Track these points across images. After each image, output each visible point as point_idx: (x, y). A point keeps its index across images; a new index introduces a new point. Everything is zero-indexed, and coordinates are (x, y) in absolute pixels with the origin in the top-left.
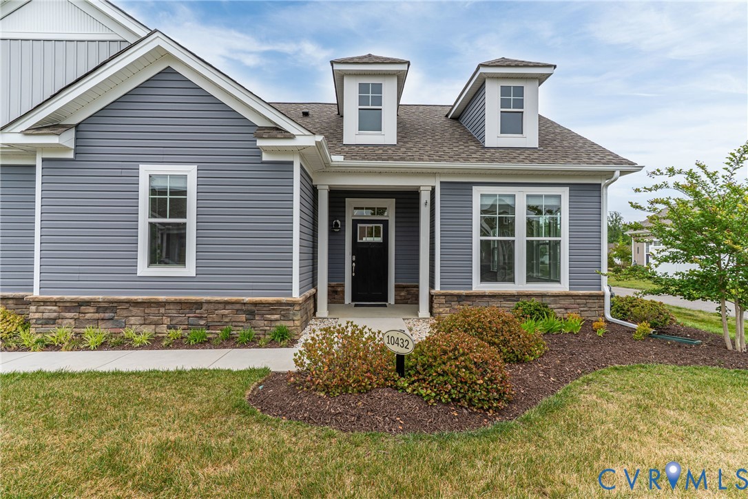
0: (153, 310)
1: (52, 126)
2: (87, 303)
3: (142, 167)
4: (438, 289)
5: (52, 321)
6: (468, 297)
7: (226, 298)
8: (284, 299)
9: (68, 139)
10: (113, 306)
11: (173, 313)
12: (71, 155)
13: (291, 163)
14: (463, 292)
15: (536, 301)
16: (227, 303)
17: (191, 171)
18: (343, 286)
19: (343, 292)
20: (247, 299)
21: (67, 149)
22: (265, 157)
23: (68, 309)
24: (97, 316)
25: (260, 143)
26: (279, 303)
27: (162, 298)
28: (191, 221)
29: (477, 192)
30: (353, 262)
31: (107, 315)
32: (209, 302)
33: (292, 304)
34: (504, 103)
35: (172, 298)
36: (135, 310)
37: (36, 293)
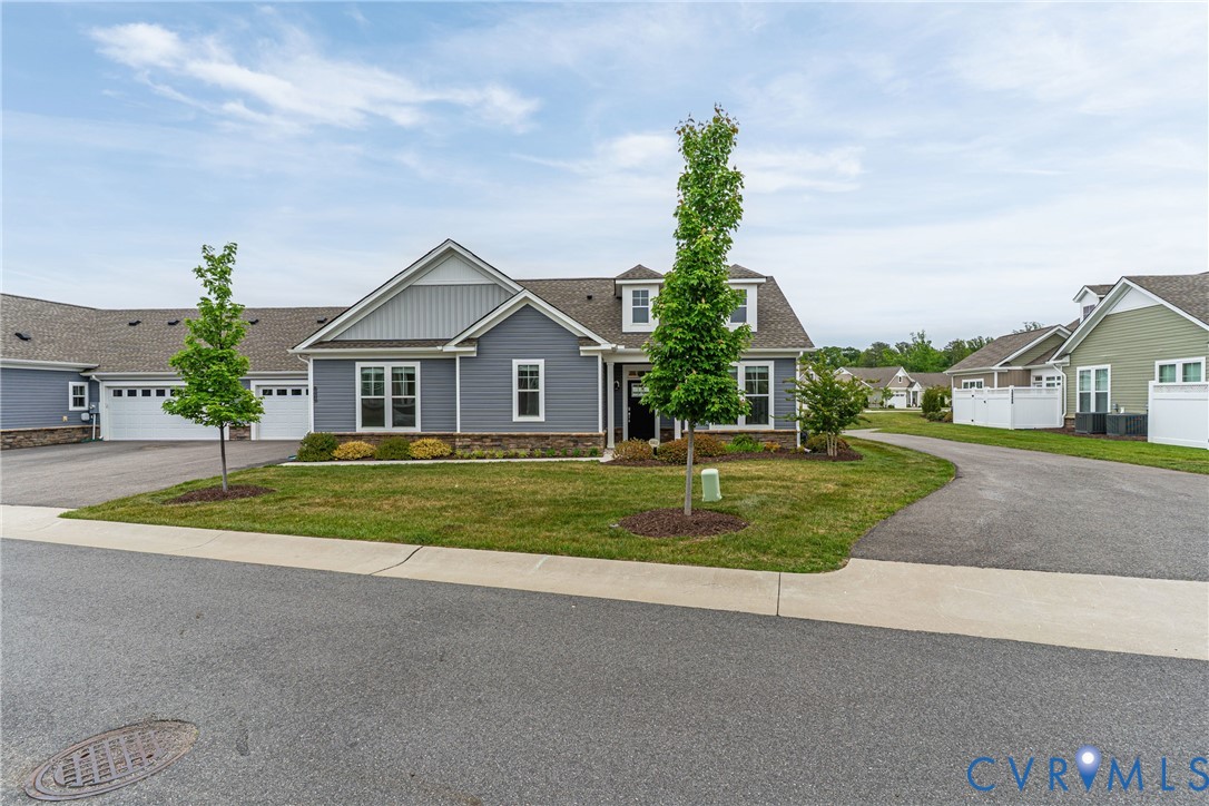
0: (521, 440)
1: (468, 341)
2: (487, 437)
3: (517, 360)
7: (562, 434)
8: (594, 434)
9: (473, 348)
10: (500, 438)
11: (533, 442)
12: (475, 356)
13: (596, 357)
14: (703, 431)
16: (562, 436)
17: (541, 363)
18: (622, 430)
19: (621, 434)
20: (574, 434)
21: (473, 353)
22: (583, 354)
23: (476, 440)
24: (492, 443)
25: (583, 348)
26: (592, 436)
27: (528, 433)
28: (541, 391)
31: (497, 443)
32: (552, 436)
35: (532, 433)
36: (512, 440)
37: (458, 432)
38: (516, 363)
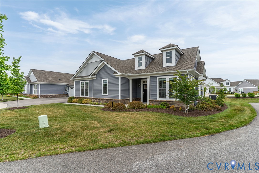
0: (103, 100)
1: (94, 75)
2: (97, 99)
3: (102, 79)
4: (150, 99)
5: (94, 101)
6: (156, 101)
7: (111, 99)
8: (118, 99)
9: (95, 76)
10: (99, 99)
11: (106, 101)
12: (96, 78)
13: (119, 77)
14: (155, 100)
15: (165, 102)
16: (111, 100)
17: (107, 79)
18: (141, 99)
19: (141, 100)
20: (113, 99)
21: (95, 78)
22: (116, 77)
24: (98, 101)
25: (114, 75)
28: (107, 87)
29: (158, 78)
30: (143, 93)
32: (109, 99)
33: (119, 100)
34: (167, 56)
35: (105, 98)
37: (93, 97)
38: (103, 80)
